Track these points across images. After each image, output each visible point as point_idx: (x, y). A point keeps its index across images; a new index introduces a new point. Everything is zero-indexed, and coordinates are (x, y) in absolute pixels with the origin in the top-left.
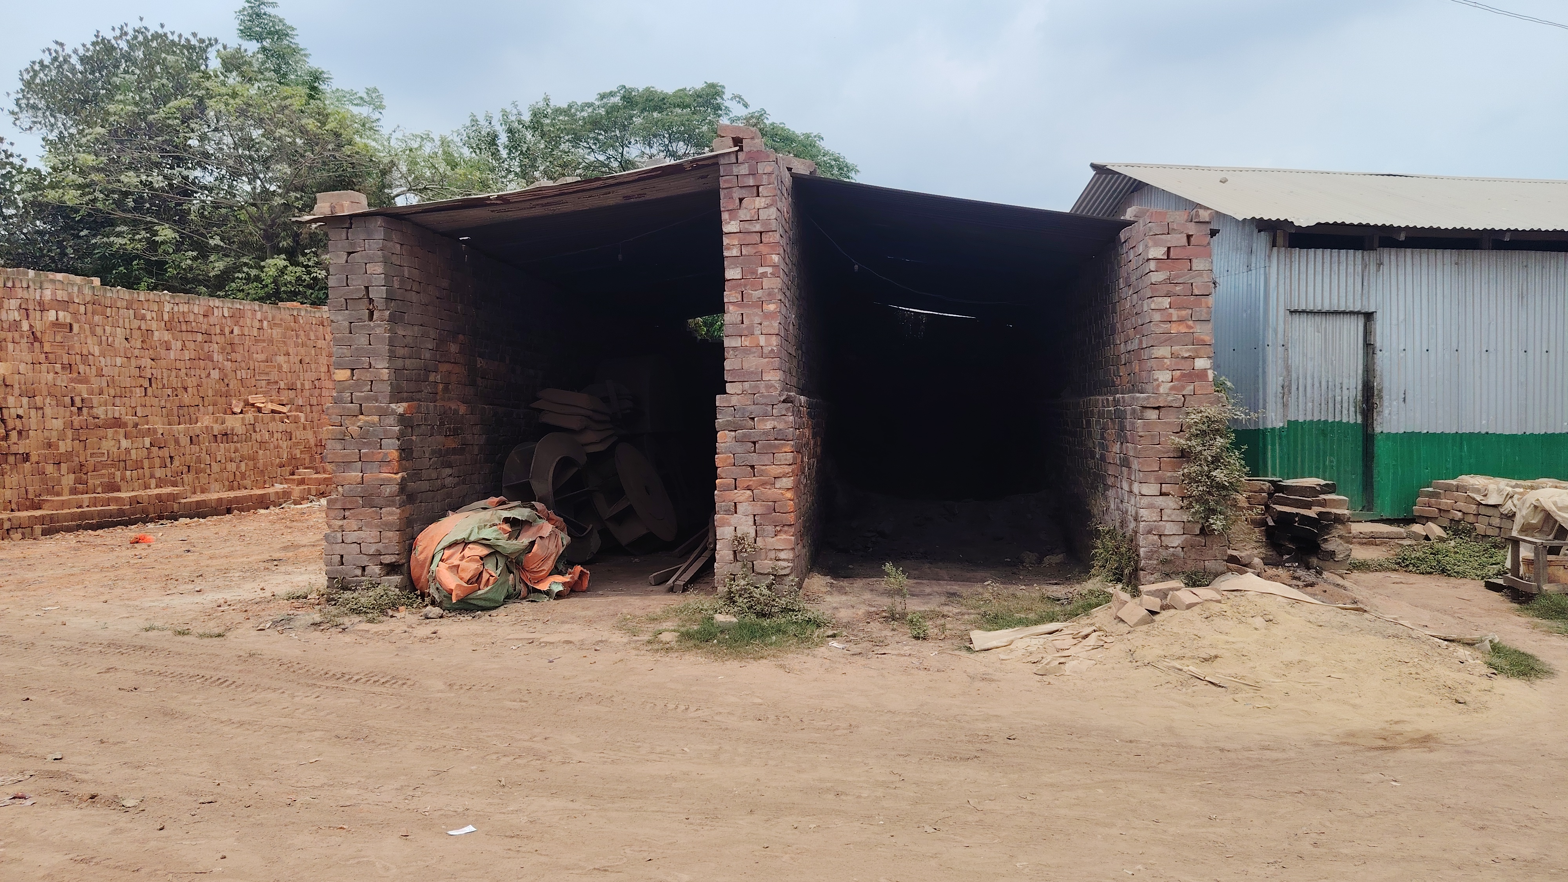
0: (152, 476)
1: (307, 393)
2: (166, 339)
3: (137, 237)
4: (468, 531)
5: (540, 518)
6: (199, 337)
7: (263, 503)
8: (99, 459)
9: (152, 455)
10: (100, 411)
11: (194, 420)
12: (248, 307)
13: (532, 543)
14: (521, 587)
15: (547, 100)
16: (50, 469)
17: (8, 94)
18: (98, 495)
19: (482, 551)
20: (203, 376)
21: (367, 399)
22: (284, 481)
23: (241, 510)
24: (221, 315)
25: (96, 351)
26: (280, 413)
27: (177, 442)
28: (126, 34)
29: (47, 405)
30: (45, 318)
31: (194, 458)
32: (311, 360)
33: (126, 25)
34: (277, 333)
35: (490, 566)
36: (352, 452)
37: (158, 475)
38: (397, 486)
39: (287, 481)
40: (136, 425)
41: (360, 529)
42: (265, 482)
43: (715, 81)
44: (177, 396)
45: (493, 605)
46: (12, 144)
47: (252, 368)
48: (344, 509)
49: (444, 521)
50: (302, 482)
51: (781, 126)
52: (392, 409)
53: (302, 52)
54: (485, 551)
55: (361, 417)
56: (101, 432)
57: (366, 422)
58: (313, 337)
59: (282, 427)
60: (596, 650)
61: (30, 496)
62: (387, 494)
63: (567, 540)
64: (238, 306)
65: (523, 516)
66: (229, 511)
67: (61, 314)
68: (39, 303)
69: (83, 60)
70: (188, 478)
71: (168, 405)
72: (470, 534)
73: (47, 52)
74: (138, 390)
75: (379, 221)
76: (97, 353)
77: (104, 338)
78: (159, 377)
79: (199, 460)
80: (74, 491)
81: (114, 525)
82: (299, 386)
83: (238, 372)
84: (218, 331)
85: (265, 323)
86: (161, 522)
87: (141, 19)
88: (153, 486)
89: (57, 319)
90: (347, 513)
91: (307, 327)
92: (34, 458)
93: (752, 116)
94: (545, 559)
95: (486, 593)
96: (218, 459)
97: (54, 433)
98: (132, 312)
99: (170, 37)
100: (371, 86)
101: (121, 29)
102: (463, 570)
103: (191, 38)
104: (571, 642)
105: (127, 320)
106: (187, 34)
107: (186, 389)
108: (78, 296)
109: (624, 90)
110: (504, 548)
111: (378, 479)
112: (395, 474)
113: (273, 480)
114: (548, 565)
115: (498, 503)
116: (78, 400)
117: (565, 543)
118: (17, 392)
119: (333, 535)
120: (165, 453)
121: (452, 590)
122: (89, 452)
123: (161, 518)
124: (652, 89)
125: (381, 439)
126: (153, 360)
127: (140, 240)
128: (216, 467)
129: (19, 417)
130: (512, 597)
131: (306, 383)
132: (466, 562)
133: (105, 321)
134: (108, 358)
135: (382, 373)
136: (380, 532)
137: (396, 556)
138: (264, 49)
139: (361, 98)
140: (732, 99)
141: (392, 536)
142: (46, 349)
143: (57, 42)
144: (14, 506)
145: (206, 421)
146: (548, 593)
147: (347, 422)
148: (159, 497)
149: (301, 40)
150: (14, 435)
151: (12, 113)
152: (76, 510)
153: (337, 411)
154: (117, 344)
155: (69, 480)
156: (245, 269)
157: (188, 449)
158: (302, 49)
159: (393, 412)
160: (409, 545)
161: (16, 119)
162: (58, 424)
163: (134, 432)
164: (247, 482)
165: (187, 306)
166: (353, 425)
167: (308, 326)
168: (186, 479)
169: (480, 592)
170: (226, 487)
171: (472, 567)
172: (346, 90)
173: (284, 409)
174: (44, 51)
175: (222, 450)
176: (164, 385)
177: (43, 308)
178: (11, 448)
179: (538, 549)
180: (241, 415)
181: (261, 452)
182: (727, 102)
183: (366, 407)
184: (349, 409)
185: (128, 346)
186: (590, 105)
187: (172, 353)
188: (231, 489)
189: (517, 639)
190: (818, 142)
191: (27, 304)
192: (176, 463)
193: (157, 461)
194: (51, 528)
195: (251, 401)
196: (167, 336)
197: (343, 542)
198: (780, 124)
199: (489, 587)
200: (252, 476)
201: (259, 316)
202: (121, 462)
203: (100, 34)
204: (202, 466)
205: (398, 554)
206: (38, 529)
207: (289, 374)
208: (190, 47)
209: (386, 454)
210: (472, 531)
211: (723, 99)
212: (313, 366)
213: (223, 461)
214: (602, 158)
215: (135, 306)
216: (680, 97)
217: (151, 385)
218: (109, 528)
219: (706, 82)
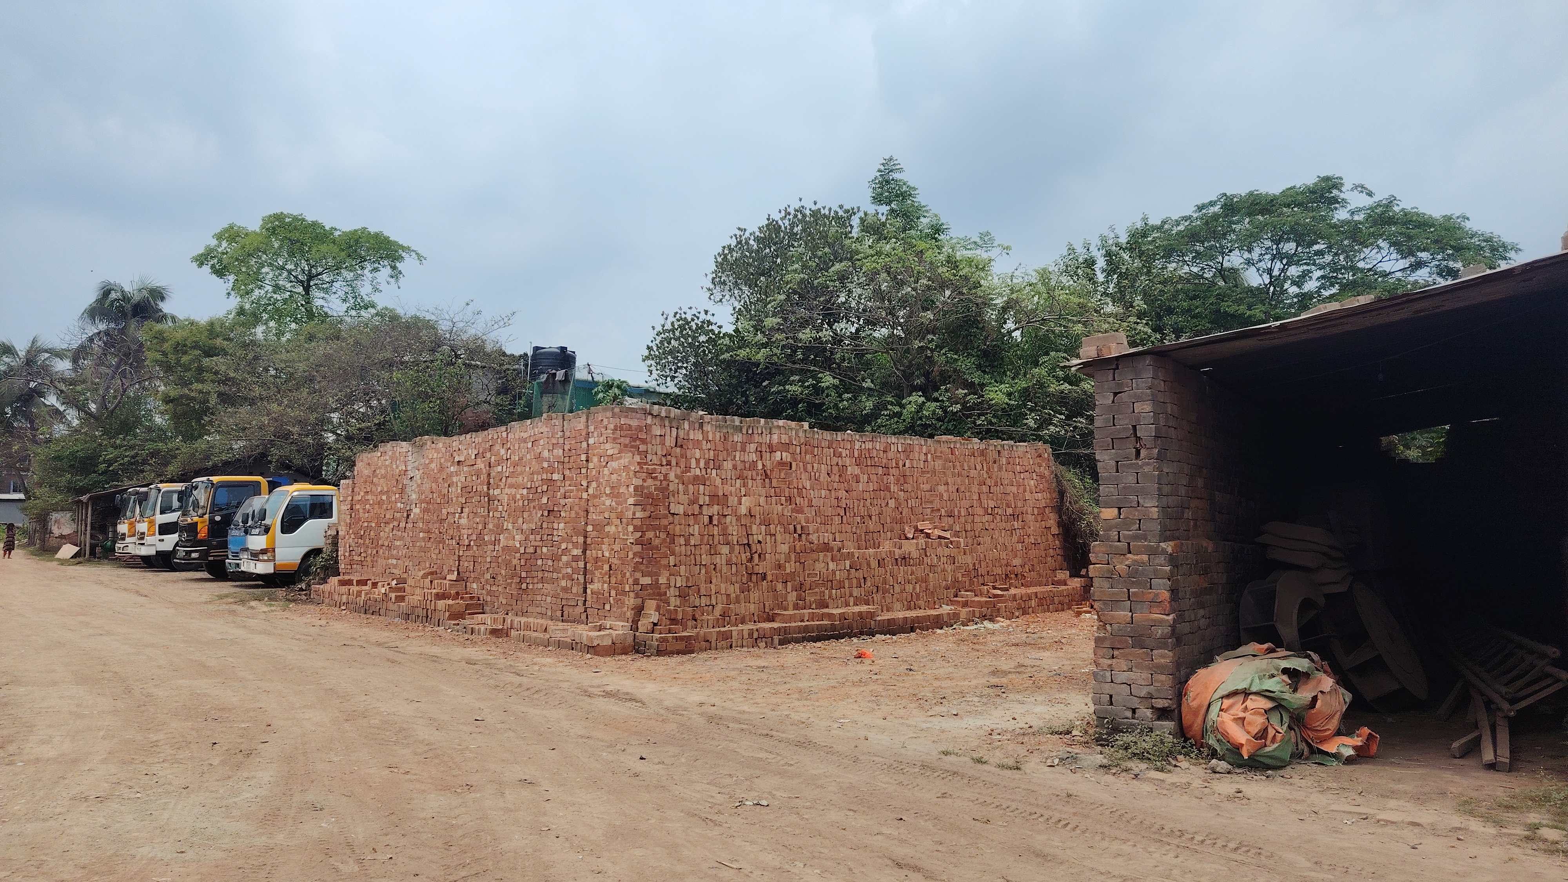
0: (851, 595)
1: (962, 520)
2: (856, 473)
3: (807, 384)
4: (1249, 681)
5: (1317, 670)
6: (880, 471)
7: (938, 623)
8: (814, 579)
9: (851, 576)
10: (814, 537)
11: (877, 545)
12: (916, 442)
13: (1315, 699)
14: (1303, 746)
15: (1145, 219)
16: (780, 586)
17: (706, 275)
18: (813, 611)
19: (1265, 704)
20: (883, 505)
21: (1136, 538)
22: (949, 602)
23: (922, 629)
24: (896, 450)
25: (808, 485)
26: (945, 538)
27: (869, 565)
28: (789, 214)
29: (778, 532)
30: (773, 458)
31: (881, 579)
32: (965, 489)
33: (789, 206)
34: (938, 464)
35: (1275, 719)
36: (1120, 591)
37: (855, 594)
38: (1170, 628)
39: (952, 603)
40: (839, 550)
41: (1130, 670)
42: (935, 602)
43: (1329, 174)
44: (864, 523)
45: (1279, 764)
46: (713, 315)
47: (919, 497)
48: (1113, 648)
49: (1213, 667)
50: (965, 604)
51: (1414, 211)
52: (1163, 549)
53: (924, 209)
54: (1269, 705)
55: (1129, 555)
56: (814, 556)
57: (1135, 561)
58: (966, 468)
59: (947, 552)
60: (1459, 839)
61: (767, 610)
62: (1158, 636)
63: (1348, 697)
64: (909, 442)
65: (1303, 667)
66: (912, 630)
67: (784, 454)
68: (769, 446)
69: (758, 240)
70: (877, 597)
71: (858, 532)
72: (1251, 684)
73: (734, 237)
74: (836, 518)
75: (1148, 360)
76: (808, 488)
77: (813, 474)
78: (851, 507)
79: (885, 582)
80: (796, 607)
81: (828, 638)
82: (956, 514)
83: (909, 501)
84: (894, 465)
85: (929, 455)
86: (863, 637)
87: (801, 200)
88: (851, 604)
89: (781, 459)
90: (1116, 653)
91: (962, 459)
92: (769, 578)
93: (1378, 205)
94: (1331, 717)
95: (1274, 750)
96: (899, 581)
97: (783, 556)
98: (832, 450)
99: (823, 212)
100: (984, 230)
101: (786, 210)
102: (1249, 723)
103: (838, 210)
104: (1418, 825)
105: (829, 458)
106: (835, 208)
107: (870, 517)
108: (795, 439)
109: (1225, 197)
110: (1290, 702)
111: (1148, 620)
112: (1167, 615)
113: (941, 601)
114: (1334, 724)
115: (1266, 650)
116: (799, 527)
117: (1347, 700)
118: (758, 521)
119: (1101, 673)
120: (860, 574)
121: (1242, 745)
122: (807, 572)
123: (862, 633)
124: (1256, 193)
125: (1151, 579)
126: (847, 492)
127: (808, 387)
128: (897, 588)
129: (759, 542)
130: (1297, 756)
131: (962, 510)
132: (1251, 714)
133: (814, 459)
134: (816, 491)
135: (1151, 512)
136: (1152, 674)
137: (1169, 701)
138: (892, 211)
139: (975, 243)
140: (1352, 190)
141: (1164, 680)
142: (774, 484)
143: (739, 229)
144: (756, 618)
145: (887, 546)
146: (1336, 756)
147: (1115, 560)
148: (860, 613)
149: (921, 198)
150: (756, 556)
151: (709, 290)
152: (800, 624)
153: (1103, 549)
154: (822, 479)
155: (792, 597)
156: (890, 407)
157: (877, 571)
158: (924, 206)
159: (1164, 551)
160: (1180, 692)
161: (711, 294)
162: (785, 548)
163: (838, 555)
164: (921, 603)
165: (871, 443)
166: (1121, 563)
167: (962, 457)
168: (875, 598)
169: (1268, 749)
170: (905, 606)
171: (1259, 722)
172: (961, 237)
173: (947, 535)
174: (732, 237)
175: (902, 572)
176: (855, 514)
177: (772, 449)
178: (755, 569)
179: (1322, 706)
180: (915, 541)
181: (931, 575)
182: (1346, 194)
183: (1135, 546)
184: (1117, 547)
185: (829, 480)
186: (1185, 218)
187: (861, 484)
188: (909, 608)
189: (1344, 812)
190: (1462, 223)
191: (761, 447)
192: (868, 584)
193: (855, 581)
194: (786, 639)
195: (920, 528)
196: (857, 470)
197: (1112, 682)
198: (1412, 208)
199: (1276, 745)
200: (925, 597)
201: (924, 450)
202: (829, 582)
203: (771, 217)
204: (887, 586)
205: (1170, 699)
206: (776, 639)
207: (948, 502)
208: (837, 218)
209: (1156, 595)
210: (1252, 680)
211: (1341, 191)
212: (967, 494)
213: (903, 583)
214: (1195, 270)
215: (834, 446)
216: (1292, 196)
217: (845, 514)
218: (824, 640)
219: (1319, 177)
